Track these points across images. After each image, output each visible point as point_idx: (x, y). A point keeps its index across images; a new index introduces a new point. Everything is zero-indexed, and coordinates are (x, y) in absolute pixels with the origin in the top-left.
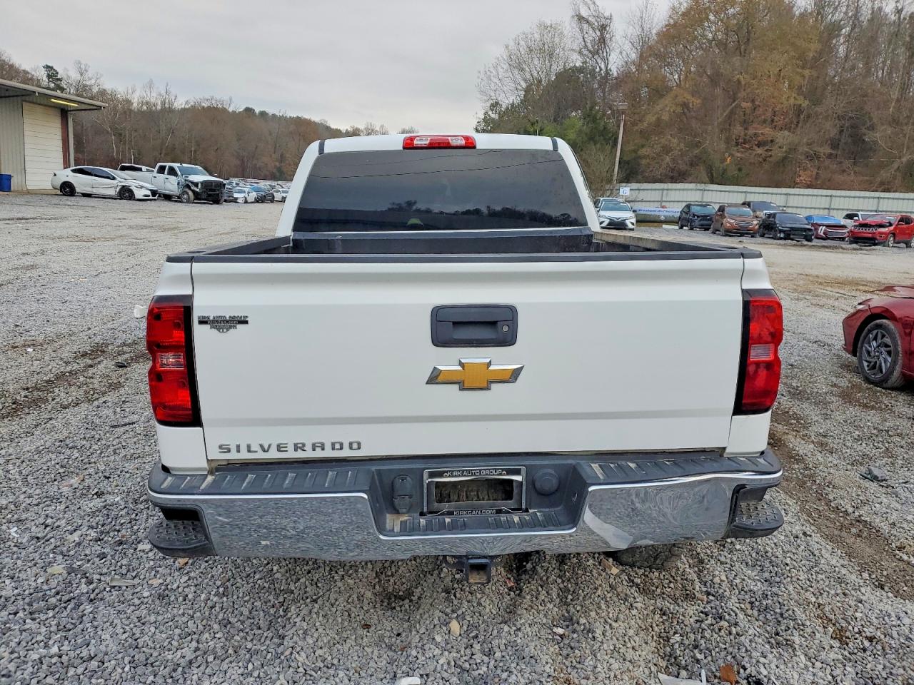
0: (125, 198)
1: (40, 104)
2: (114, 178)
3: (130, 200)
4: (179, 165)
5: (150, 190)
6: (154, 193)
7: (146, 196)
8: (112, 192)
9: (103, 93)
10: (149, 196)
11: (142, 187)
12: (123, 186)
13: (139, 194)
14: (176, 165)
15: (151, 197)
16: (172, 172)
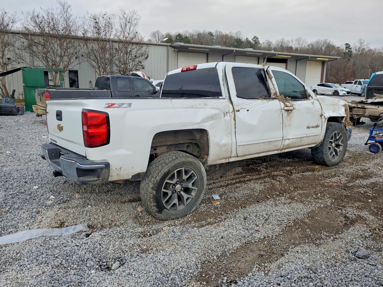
0: (335, 95)
1: (313, 61)
2: (332, 87)
3: (337, 96)
4: (363, 80)
5: (346, 92)
6: (348, 93)
7: (344, 94)
8: (331, 93)
9: (370, 50)
10: (346, 94)
11: (343, 90)
12: (335, 90)
13: (341, 93)
14: (362, 80)
15: (347, 95)
16: (360, 83)
